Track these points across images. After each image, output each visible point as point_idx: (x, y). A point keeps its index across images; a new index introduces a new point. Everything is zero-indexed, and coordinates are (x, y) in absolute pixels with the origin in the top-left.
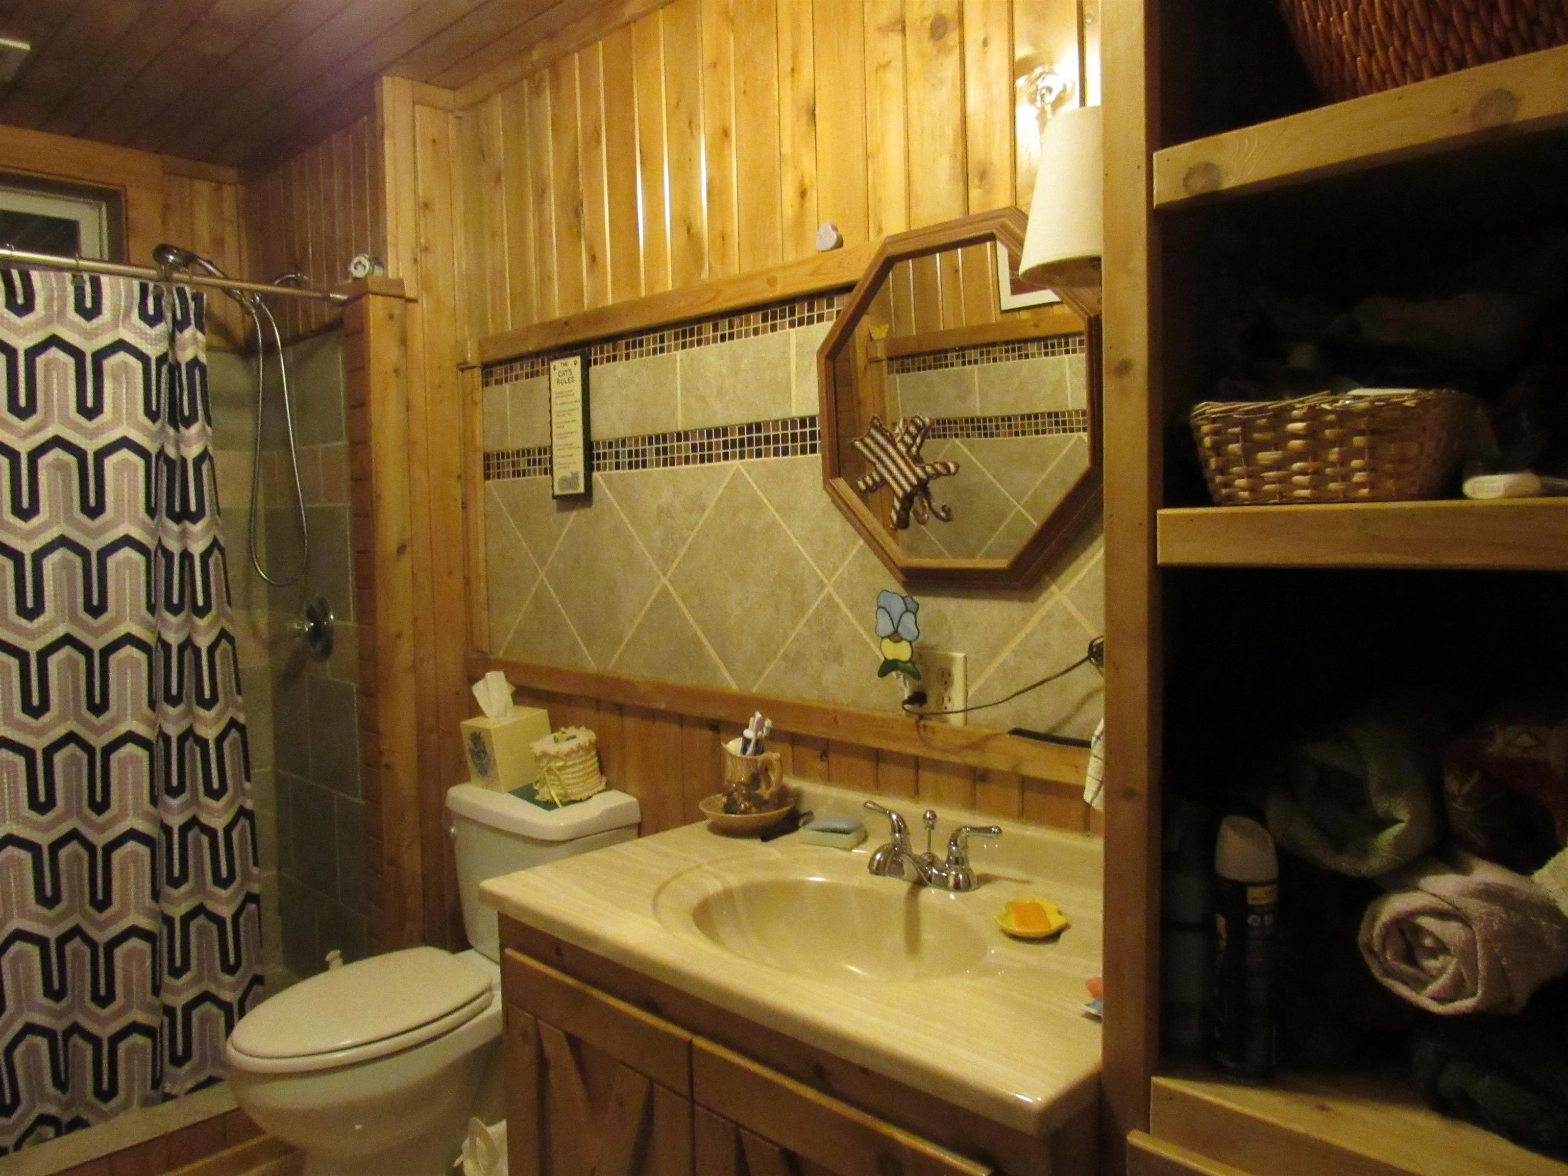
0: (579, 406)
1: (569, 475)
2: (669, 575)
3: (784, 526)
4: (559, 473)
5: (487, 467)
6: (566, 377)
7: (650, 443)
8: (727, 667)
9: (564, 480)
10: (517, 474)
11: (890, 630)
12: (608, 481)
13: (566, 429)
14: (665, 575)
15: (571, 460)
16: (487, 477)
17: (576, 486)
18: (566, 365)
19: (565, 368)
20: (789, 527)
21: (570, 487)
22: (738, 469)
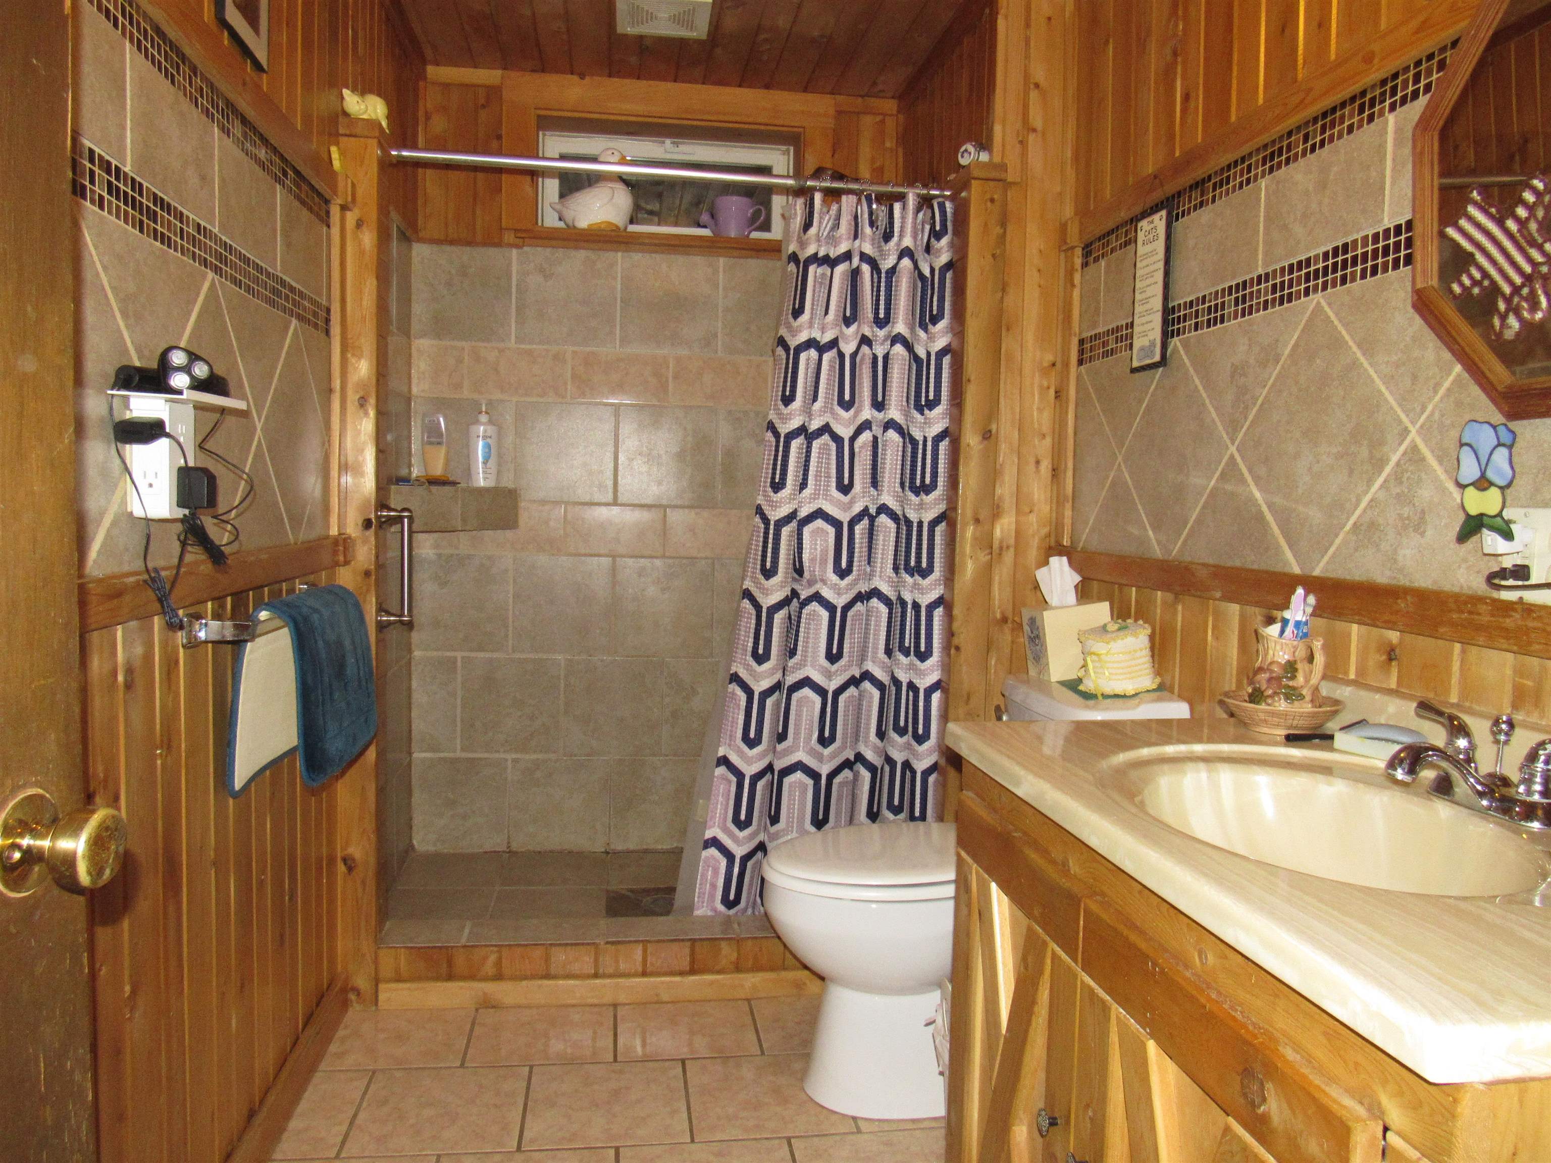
0: (1161, 265)
1: (1147, 344)
2: (1237, 443)
3: (1366, 364)
4: (1138, 343)
5: (1081, 352)
6: (1151, 236)
7: (1230, 294)
8: (1290, 547)
9: (1142, 349)
10: (1106, 354)
11: (1477, 474)
12: (1186, 345)
13: (1148, 294)
14: (1233, 444)
15: (1149, 326)
16: (1081, 362)
17: (1153, 352)
18: (1152, 222)
19: (1152, 226)
20: (1371, 365)
21: (1147, 356)
22: (1318, 303)
